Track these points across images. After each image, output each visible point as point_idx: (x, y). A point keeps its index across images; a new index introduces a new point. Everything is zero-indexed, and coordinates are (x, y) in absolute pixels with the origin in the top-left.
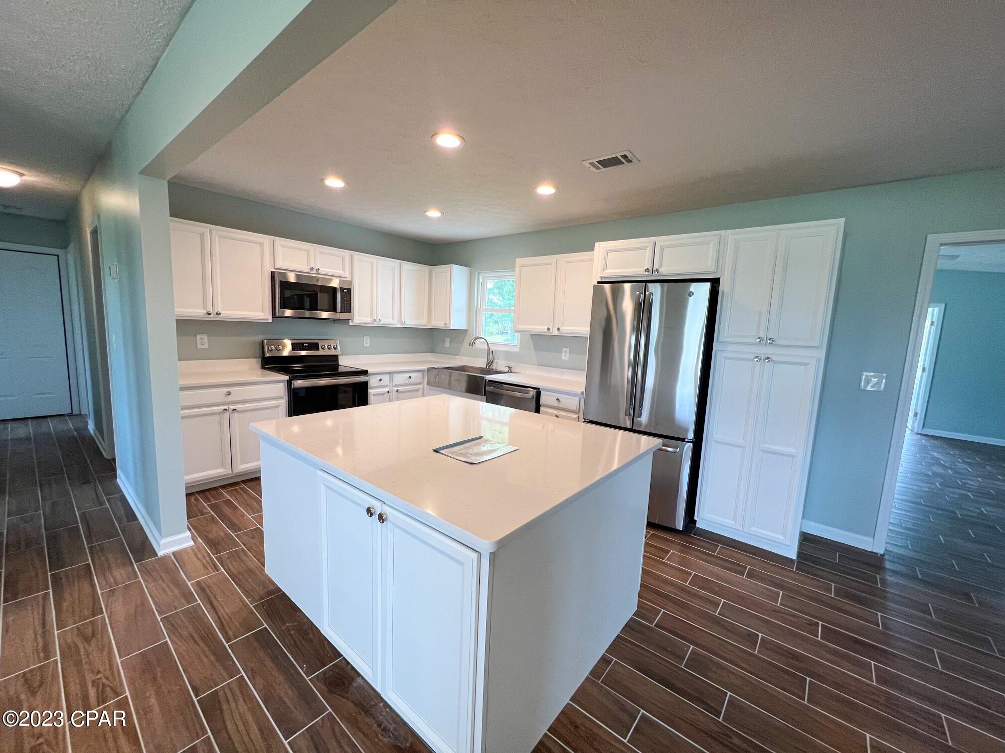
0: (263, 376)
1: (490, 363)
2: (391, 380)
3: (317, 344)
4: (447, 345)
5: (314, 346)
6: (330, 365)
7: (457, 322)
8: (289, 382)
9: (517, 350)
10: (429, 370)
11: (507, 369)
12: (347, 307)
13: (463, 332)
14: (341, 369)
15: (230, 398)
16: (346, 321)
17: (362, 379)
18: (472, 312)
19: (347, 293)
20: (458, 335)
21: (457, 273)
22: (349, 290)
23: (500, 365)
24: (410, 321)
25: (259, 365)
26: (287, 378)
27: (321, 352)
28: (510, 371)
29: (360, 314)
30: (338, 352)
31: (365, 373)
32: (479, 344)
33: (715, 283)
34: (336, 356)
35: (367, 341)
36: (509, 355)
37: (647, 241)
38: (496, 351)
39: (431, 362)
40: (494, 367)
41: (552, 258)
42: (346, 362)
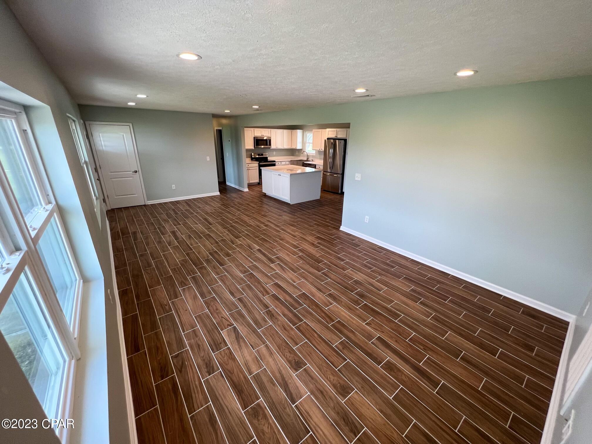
0: (252, 162)
1: (308, 159)
2: (281, 163)
3: (263, 154)
4: (297, 153)
5: (262, 155)
6: (266, 159)
7: (299, 147)
8: (259, 163)
9: (314, 155)
10: (291, 161)
11: (312, 160)
12: (270, 145)
13: (301, 149)
14: (268, 161)
15: (249, 167)
16: (270, 148)
17: (274, 163)
18: (303, 143)
19: (270, 141)
20: (300, 151)
21: (299, 132)
22: (270, 140)
23: (310, 159)
24: (286, 147)
25: (251, 160)
26: (258, 162)
27: (264, 156)
28: (313, 161)
29: (273, 146)
30: (267, 156)
31: (275, 161)
32: (305, 153)
33: (345, 140)
34: (267, 157)
35: (274, 153)
36: (313, 156)
37: (335, 129)
38: (309, 155)
39: (292, 159)
40: (309, 160)
41: (321, 130)
42: (270, 159)
